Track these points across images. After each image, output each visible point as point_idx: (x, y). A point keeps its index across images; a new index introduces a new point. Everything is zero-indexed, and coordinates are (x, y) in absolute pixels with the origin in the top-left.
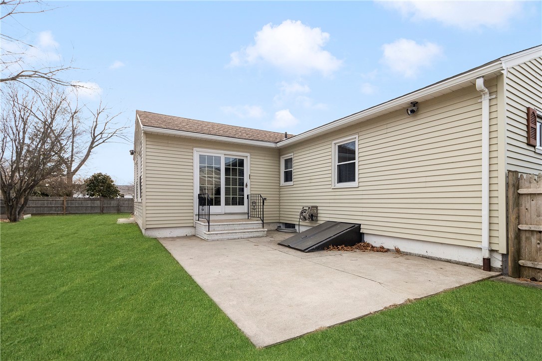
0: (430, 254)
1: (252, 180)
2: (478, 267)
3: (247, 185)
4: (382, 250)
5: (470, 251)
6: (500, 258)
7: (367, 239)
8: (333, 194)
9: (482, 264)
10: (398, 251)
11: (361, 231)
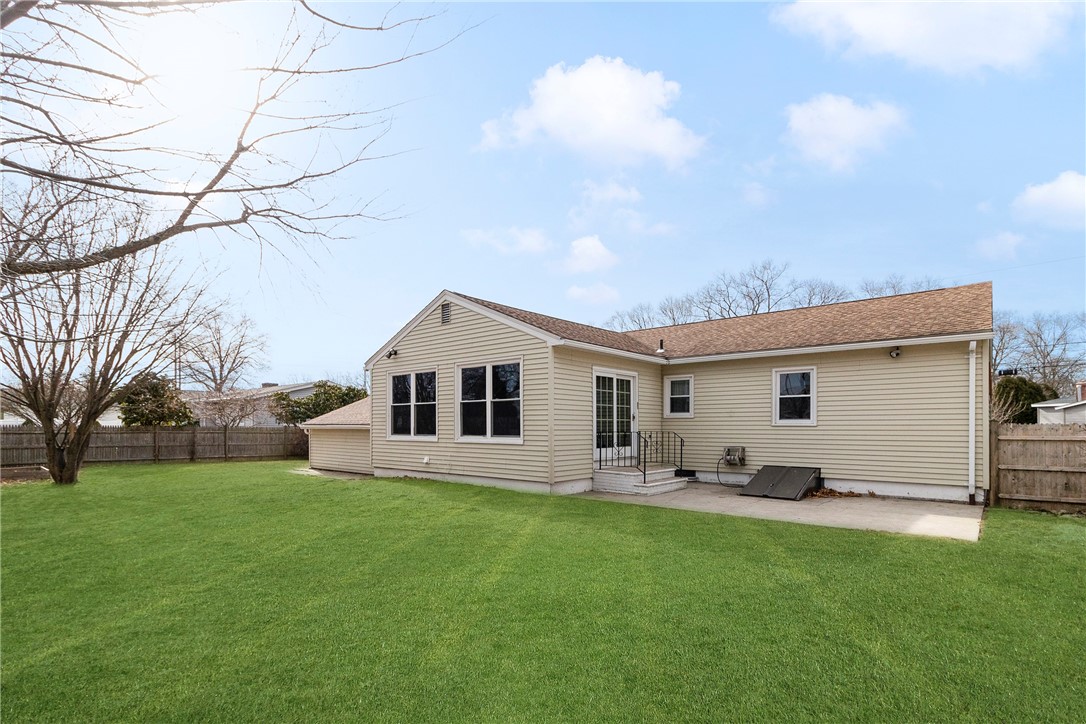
0: (912, 495)
1: (641, 411)
2: (964, 503)
3: (634, 417)
4: (851, 495)
5: (955, 489)
6: (983, 493)
7: (828, 485)
8: (773, 432)
9: (968, 500)
10: (872, 495)
11: (822, 476)
